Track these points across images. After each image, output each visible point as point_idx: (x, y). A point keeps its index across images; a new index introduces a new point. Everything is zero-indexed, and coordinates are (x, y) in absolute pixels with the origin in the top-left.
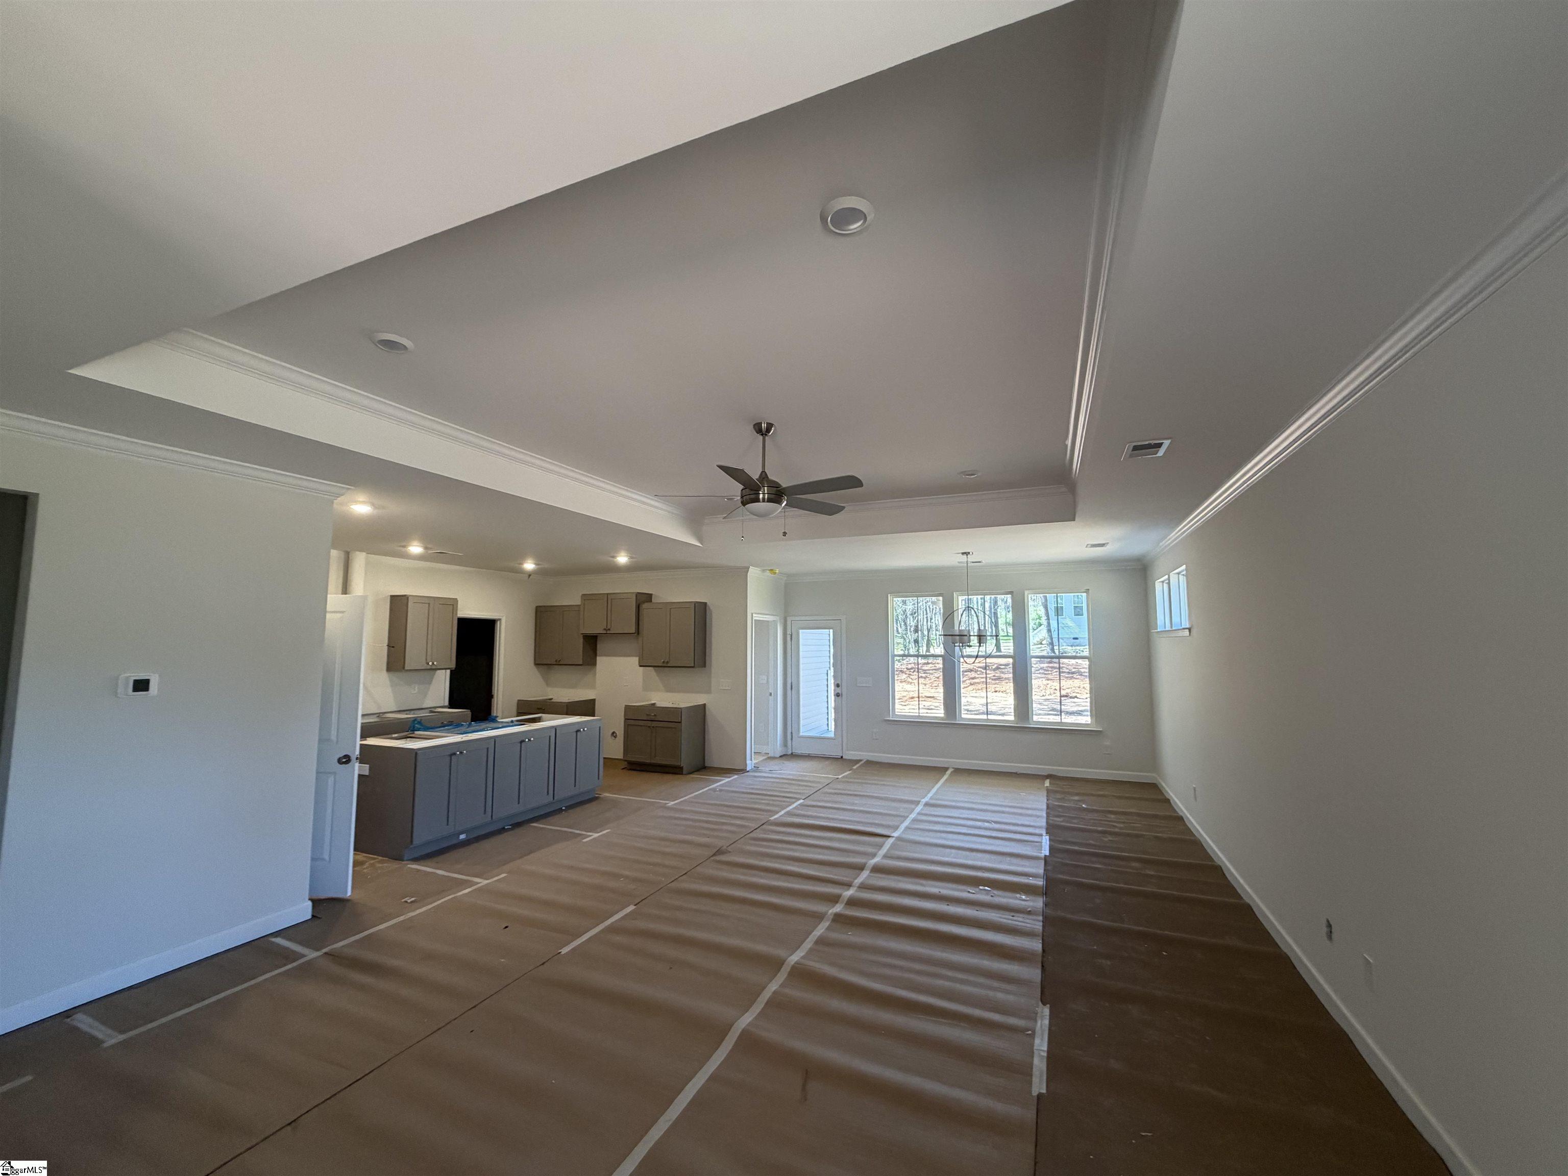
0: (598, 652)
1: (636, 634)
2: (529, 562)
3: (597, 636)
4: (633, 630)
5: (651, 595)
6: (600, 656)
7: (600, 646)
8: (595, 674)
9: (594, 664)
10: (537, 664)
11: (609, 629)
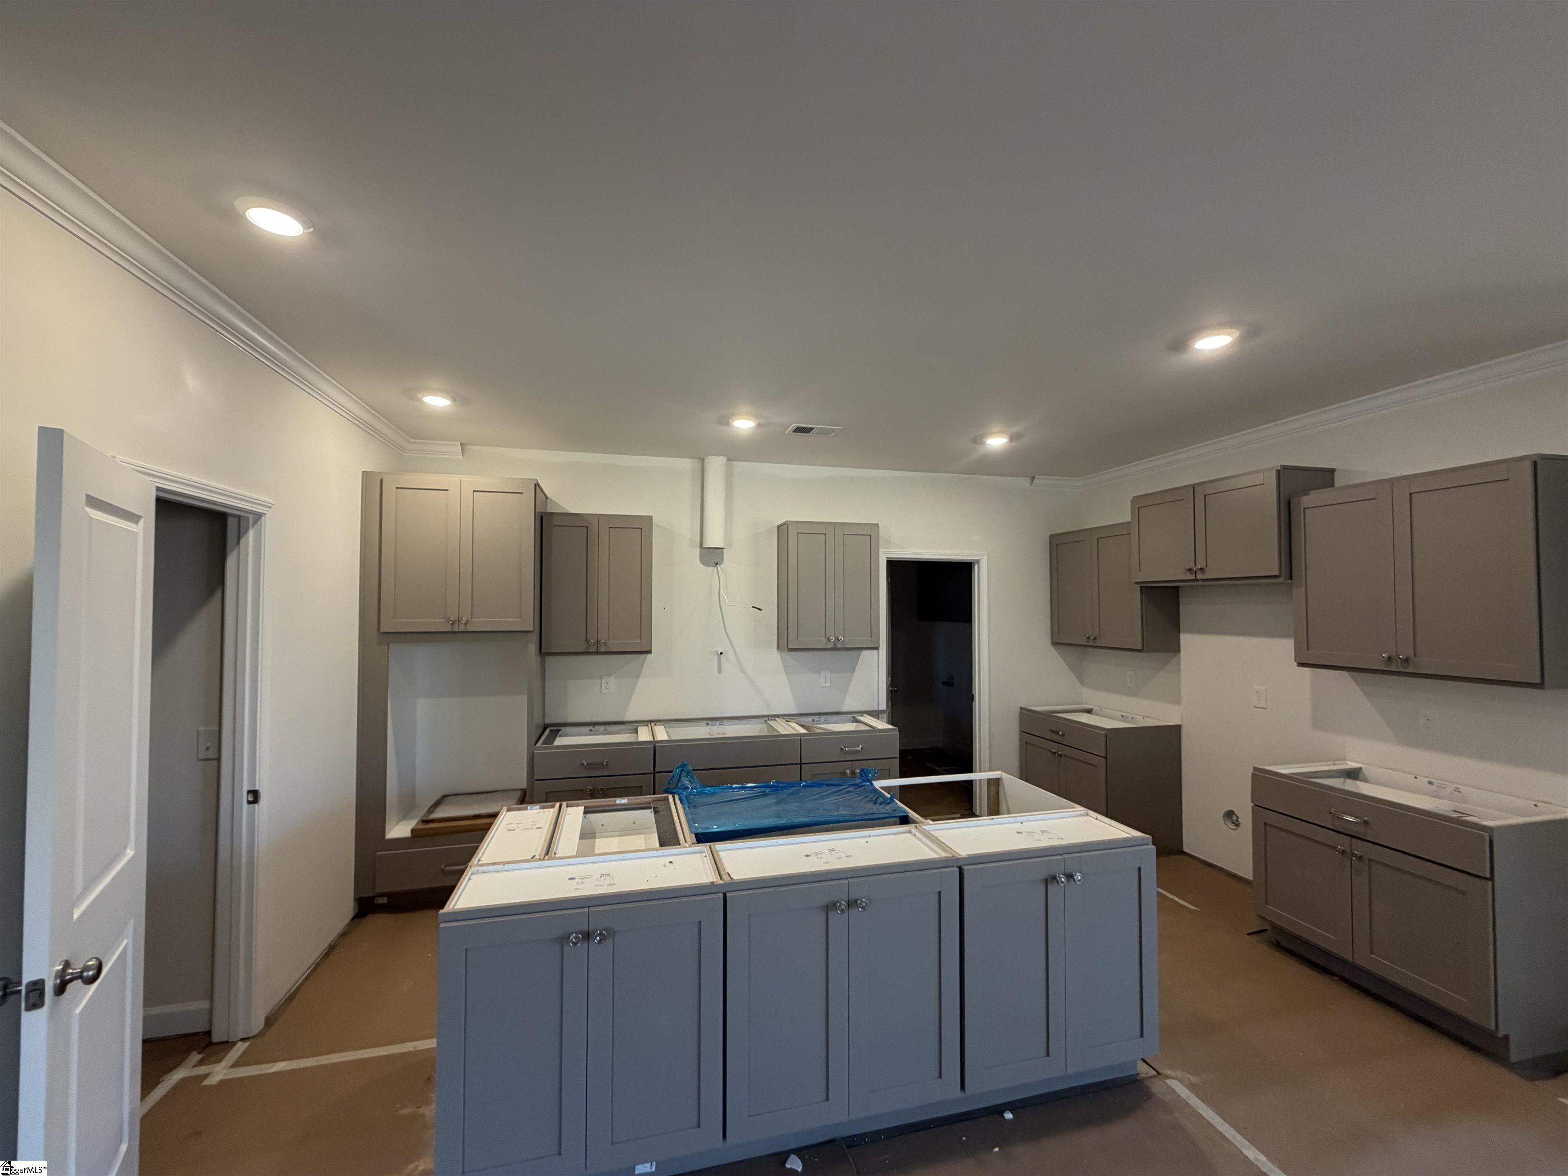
0: (1181, 626)
1: (1281, 580)
2: (995, 429)
3: (1177, 588)
4: (1271, 565)
5: (1332, 471)
6: (1184, 632)
7: (1187, 610)
8: (1178, 672)
9: (1174, 648)
10: (1055, 643)
11: (1202, 569)
